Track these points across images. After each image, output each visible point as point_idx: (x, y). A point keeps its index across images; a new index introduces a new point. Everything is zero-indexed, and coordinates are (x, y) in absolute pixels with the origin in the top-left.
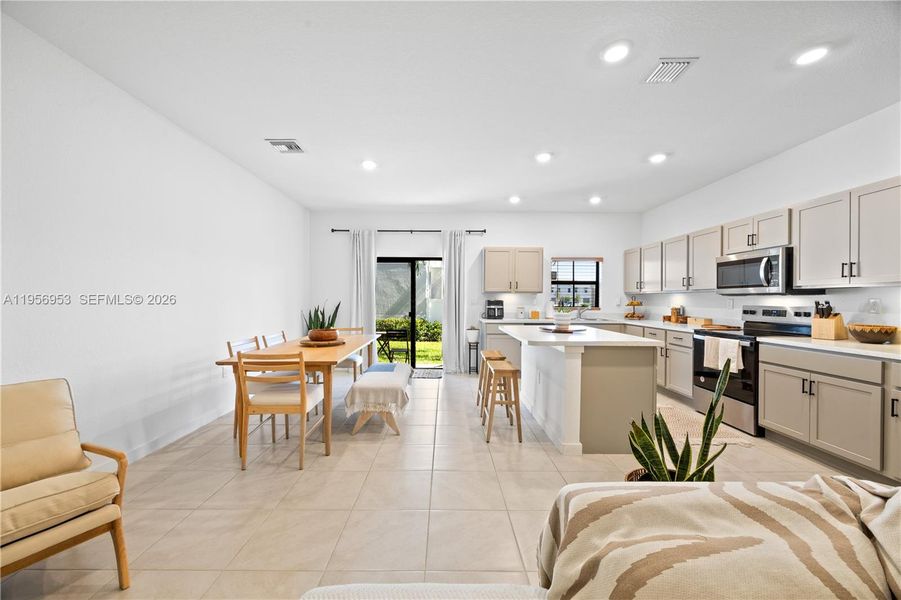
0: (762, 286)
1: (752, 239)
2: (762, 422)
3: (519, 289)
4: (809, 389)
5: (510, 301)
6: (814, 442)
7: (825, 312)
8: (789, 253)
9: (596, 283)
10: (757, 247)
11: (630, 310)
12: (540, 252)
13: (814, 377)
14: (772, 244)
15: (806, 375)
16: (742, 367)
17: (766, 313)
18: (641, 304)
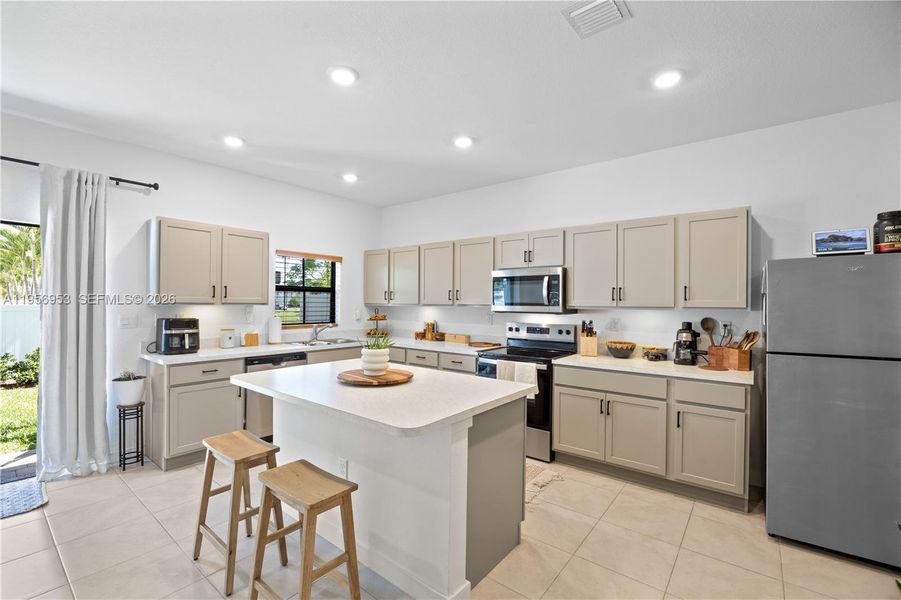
0: (543, 305)
1: (528, 256)
2: (556, 447)
3: (229, 299)
4: (606, 409)
5: (209, 318)
6: (610, 459)
7: (589, 330)
8: (565, 271)
9: (332, 290)
10: (532, 264)
11: (372, 325)
12: (264, 239)
13: (610, 397)
14: (548, 261)
15: (602, 396)
16: (537, 393)
17: (531, 330)
18: (384, 318)
